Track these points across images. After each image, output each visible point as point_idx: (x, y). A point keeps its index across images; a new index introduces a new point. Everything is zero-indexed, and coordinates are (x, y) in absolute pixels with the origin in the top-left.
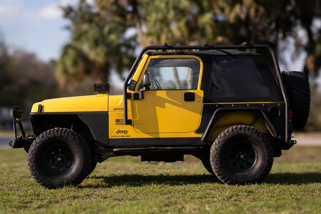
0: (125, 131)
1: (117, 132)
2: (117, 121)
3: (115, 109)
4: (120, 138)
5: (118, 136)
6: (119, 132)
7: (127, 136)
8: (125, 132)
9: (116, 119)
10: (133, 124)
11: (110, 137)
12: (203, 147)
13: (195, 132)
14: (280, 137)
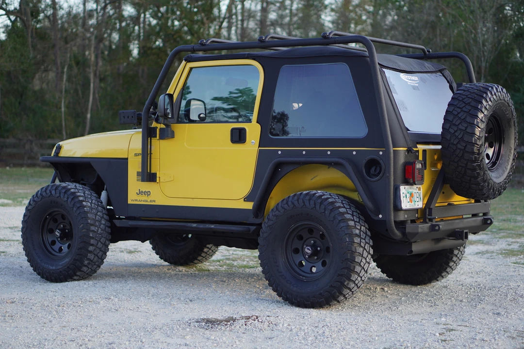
0: (148, 192)
1: (138, 193)
2: (139, 174)
3: (136, 155)
4: (142, 203)
5: (140, 201)
6: (140, 193)
7: (151, 201)
8: (148, 193)
9: (137, 172)
10: (158, 181)
11: (130, 202)
12: (255, 227)
13: (244, 199)
14: (380, 216)
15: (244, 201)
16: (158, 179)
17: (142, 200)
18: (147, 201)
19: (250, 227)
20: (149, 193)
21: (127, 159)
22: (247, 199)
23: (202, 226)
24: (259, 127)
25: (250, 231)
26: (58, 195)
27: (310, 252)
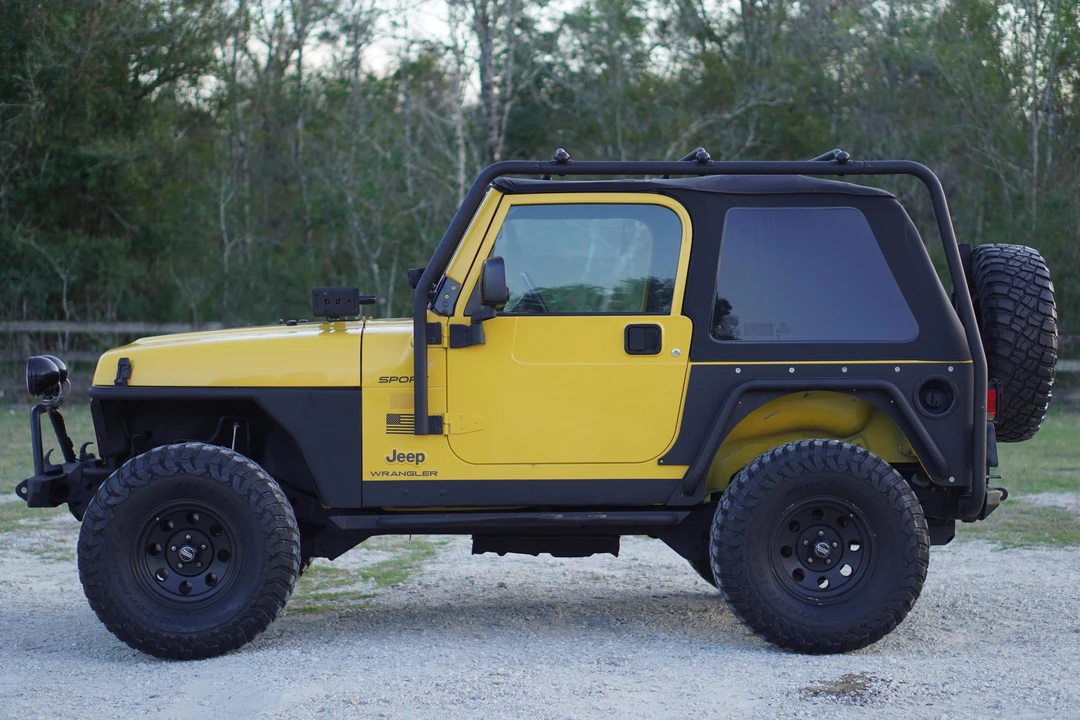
0: (418, 455)
1: (391, 458)
2: (392, 419)
3: (383, 380)
4: (402, 478)
5: (394, 474)
6: (397, 457)
7: (424, 474)
8: (418, 458)
9: (388, 415)
10: (446, 432)
11: (367, 477)
12: (688, 513)
13: (659, 460)
14: (952, 479)
15: (659, 464)
16: (446, 428)
17: (401, 472)
18: (413, 474)
19: (676, 513)
20: (420, 458)
21: (359, 389)
22: (666, 460)
23: (577, 517)
24: (687, 323)
25: (677, 520)
26: (201, 470)
27: (827, 551)
